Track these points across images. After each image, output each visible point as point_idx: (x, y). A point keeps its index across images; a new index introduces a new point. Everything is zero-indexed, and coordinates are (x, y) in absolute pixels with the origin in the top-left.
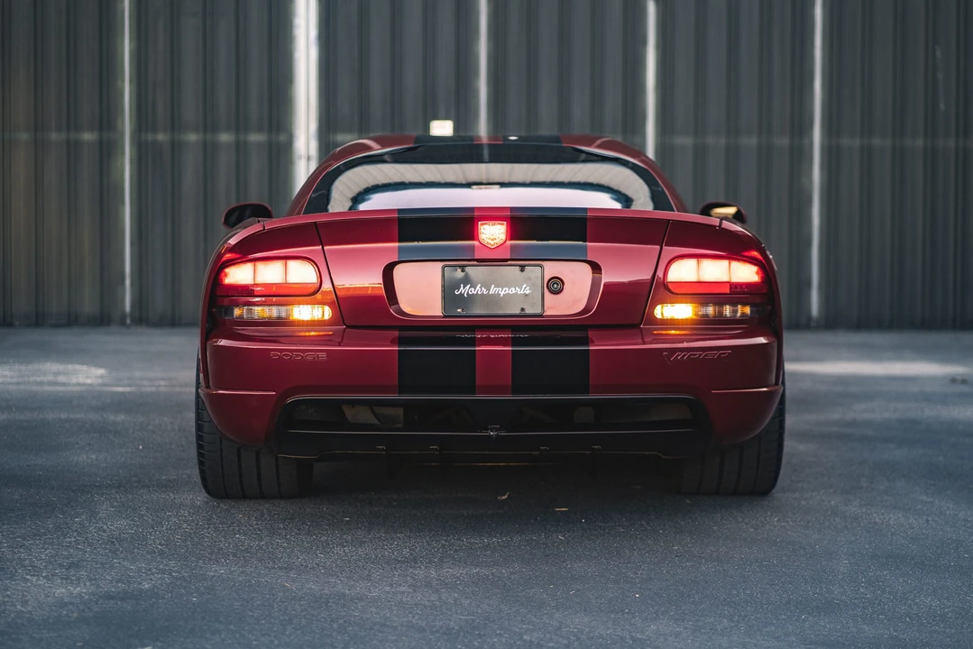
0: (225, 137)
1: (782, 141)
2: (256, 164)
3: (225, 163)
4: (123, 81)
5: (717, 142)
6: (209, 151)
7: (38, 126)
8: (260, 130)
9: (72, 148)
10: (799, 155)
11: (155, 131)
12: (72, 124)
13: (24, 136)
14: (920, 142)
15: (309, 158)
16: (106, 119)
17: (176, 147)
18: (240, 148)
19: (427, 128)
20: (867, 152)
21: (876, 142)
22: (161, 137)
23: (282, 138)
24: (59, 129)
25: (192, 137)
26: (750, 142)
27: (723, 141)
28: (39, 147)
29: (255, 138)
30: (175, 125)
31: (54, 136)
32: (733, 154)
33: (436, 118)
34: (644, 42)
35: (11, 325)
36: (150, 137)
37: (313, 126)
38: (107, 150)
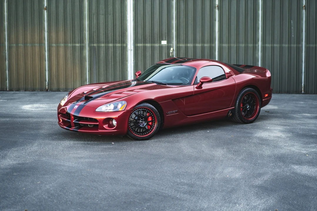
0: (111, 45)
1: (250, 45)
2: (118, 52)
3: (111, 51)
4: (86, 31)
5: (234, 45)
6: (107, 48)
7: (65, 42)
8: (119, 43)
9: (74, 48)
10: (255, 49)
11: (94, 44)
12: (74, 42)
13: (62, 45)
14: (287, 45)
15: (131, 50)
16: (82, 41)
17: (99, 47)
18: (114, 47)
19: (160, 43)
20: (273, 48)
21: (275, 45)
22: (95, 45)
23: (125, 45)
24: (71, 43)
25: (103, 45)
26: (242, 45)
27: (236, 45)
28: (66, 48)
29: (118, 45)
30: (99, 42)
31: (69, 45)
32: (238, 48)
33: (162, 40)
34: (216, 20)
35: (60, 91)
36: (92, 45)
37: (132, 42)
38: (82, 48)
